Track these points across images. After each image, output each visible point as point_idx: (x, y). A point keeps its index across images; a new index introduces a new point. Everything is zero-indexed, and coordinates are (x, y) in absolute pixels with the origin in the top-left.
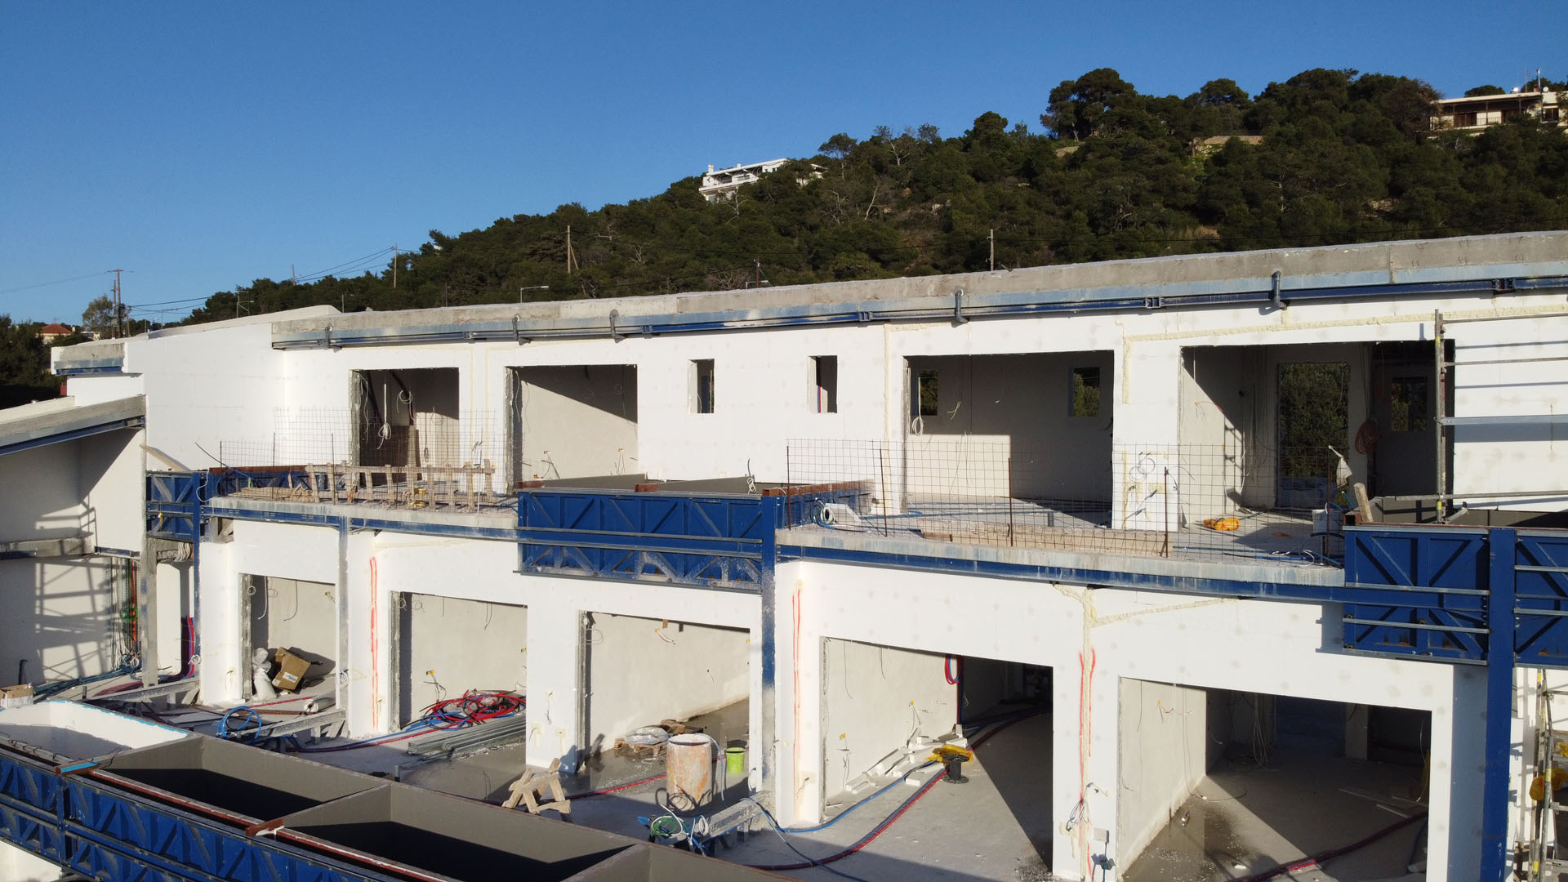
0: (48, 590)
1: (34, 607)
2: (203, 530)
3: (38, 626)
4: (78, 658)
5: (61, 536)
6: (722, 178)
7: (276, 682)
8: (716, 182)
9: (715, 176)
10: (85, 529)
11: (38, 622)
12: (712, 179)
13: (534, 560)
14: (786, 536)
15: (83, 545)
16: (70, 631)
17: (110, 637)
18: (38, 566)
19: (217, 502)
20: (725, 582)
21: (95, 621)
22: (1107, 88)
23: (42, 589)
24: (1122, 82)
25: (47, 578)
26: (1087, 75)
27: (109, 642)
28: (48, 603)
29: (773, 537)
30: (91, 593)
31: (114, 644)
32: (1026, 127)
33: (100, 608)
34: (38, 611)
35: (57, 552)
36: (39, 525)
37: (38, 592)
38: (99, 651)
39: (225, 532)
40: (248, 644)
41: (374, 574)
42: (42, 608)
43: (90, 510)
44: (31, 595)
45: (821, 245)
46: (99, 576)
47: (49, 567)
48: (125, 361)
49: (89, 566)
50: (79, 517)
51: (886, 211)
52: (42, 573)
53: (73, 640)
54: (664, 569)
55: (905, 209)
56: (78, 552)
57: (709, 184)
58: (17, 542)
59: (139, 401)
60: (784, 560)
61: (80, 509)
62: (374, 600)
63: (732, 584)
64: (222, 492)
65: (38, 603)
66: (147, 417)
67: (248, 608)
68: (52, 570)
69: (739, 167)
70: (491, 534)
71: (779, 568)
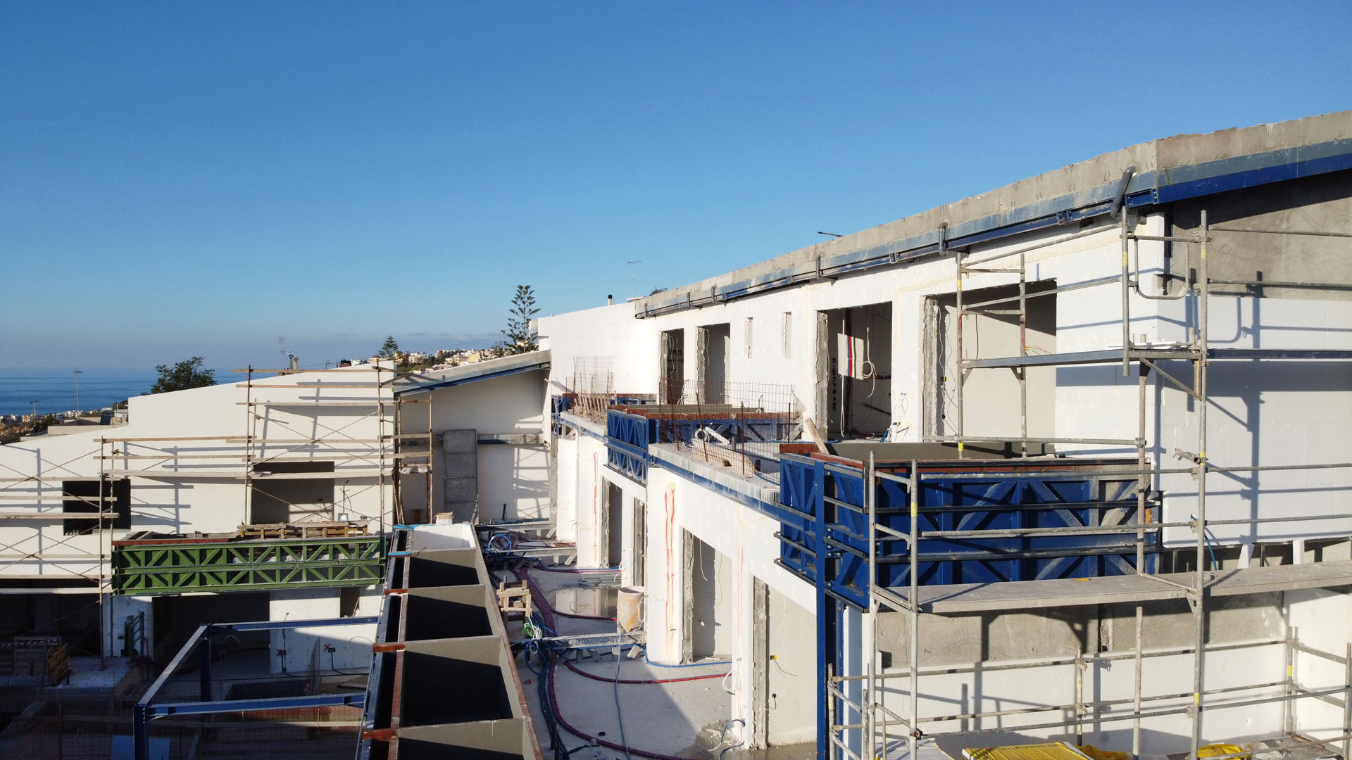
0: (521, 465)
1: (513, 474)
2: (560, 431)
3: (515, 485)
4: (538, 506)
11: (514, 482)
13: (610, 458)
15: (537, 439)
18: (516, 449)
19: (562, 414)
23: (518, 463)
25: (521, 457)
28: (521, 472)
34: (515, 476)
35: (522, 442)
36: (517, 426)
37: (515, 465)
41: (596, 463)
42: (517, 475)
44: (511, 467)
47: (522, 451)
53: (535, 495)
56: (534, 442)
59: (548, 353)
62: (596, 480)
66: (552, 362)
68: (524, 453)
71: (651, 471)
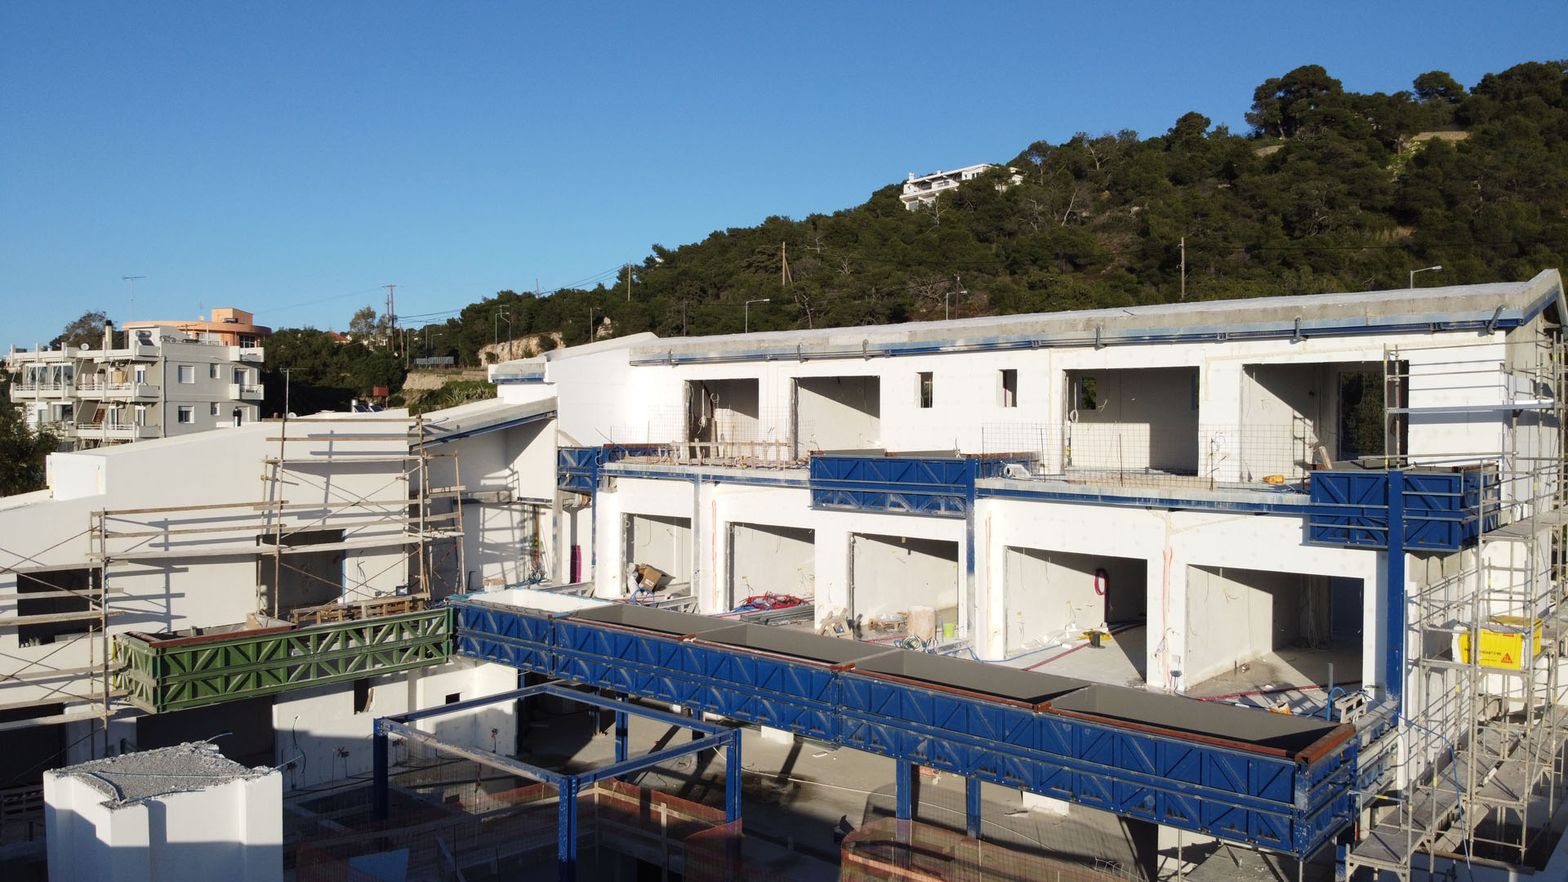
0: (487, 526)
1: (478, 537)
2: (597, 484)
3: (481, 549)
4: (503, 572)
5: (498, 489)
6: (923, 185)
7: (641, 585)
8: (917, 189)
9: (915, 184)
10: (510, 485)
11: (481, 546)
12: (912, 187)
13: (821, 499)
14: (981, 483)
15: (510, 496)
16: (499, 553)
17: (522, 559)
18: (482, 509)
19: (608, 466)
20: (943, 512)
21: (514, 548)
22: (1314, 85)
23: (483, 524)
24: (1328, 79)
25: (487, 517)
26: (1292, 72)
27: (522, 562)
28: (487, 534)
29: (973, 483)
30: (512, 528)
31: (525, 563)
32: (1227, 128)
33: (517, 539)
34: (481, 540)
36: (483, 482)
37: (481, 527)
38: (516, 568)
39: (612, 486)
40: (625, 559)
41: (714, 511)
42: (483, 538)
43: (514, 473)
44: (478, 528)
45: (1019, 252)
46: (517, 517)
47: (487, 510)
48: (546, 375)
49: (511, 510)
50: (506, 478)
51: (1084, 214)
52: (484, 514)
53: (501, 560)
54: (903, 504)
55: (1104, 212)
56: (507, 500)
57: (909, 191)
58: (472, 492)
59: (553, 400)
60: (980, 497)
61: (507, 472)
62: (714, 527)
63: (947, 513)
64: (612, 459)
65: (481, 534)
66: (559, 411)
67: (625, 536)
68: (490, 512)
69: (939, 174)
70: (793, 484)
71: (977, 502)
